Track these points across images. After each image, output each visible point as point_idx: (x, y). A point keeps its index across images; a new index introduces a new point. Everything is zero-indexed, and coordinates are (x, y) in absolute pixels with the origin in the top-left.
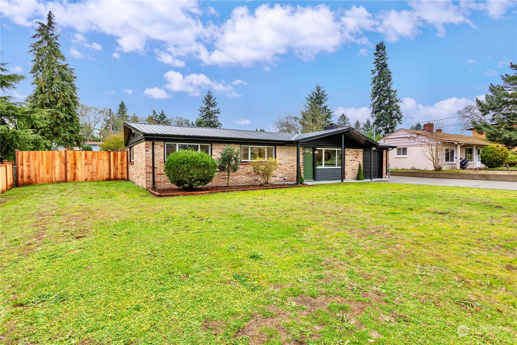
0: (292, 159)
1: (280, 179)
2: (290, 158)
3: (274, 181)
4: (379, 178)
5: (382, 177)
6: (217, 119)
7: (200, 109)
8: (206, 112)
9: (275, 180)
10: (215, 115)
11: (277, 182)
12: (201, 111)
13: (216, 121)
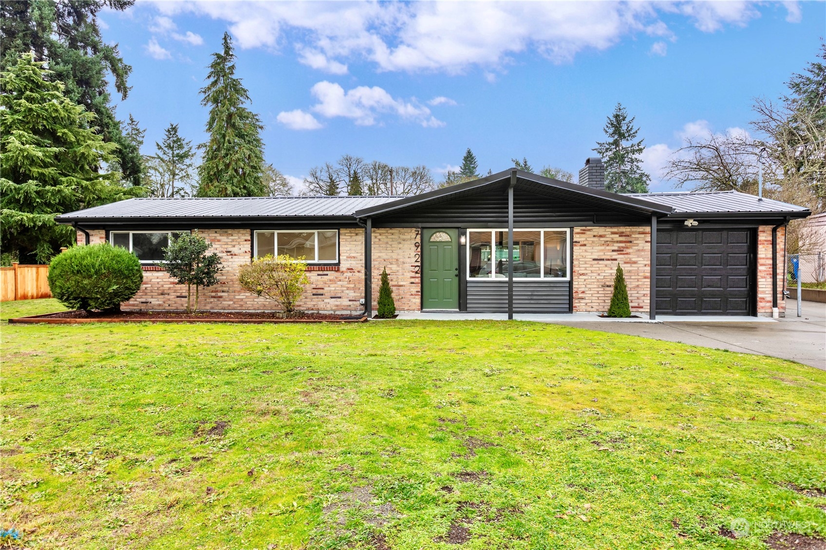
0: (385, 257)
1: (351, 303)
2: (379, 254)
3: (334, 308)
4: (748, 314)
5: (754, 313)
6: (640, 164)
7: (598, 146)
8: (611, 153)
9: (337, 306)
10: (634, 157)
11: (343, 309)
12: (599, 152)
13: (635, 169)
